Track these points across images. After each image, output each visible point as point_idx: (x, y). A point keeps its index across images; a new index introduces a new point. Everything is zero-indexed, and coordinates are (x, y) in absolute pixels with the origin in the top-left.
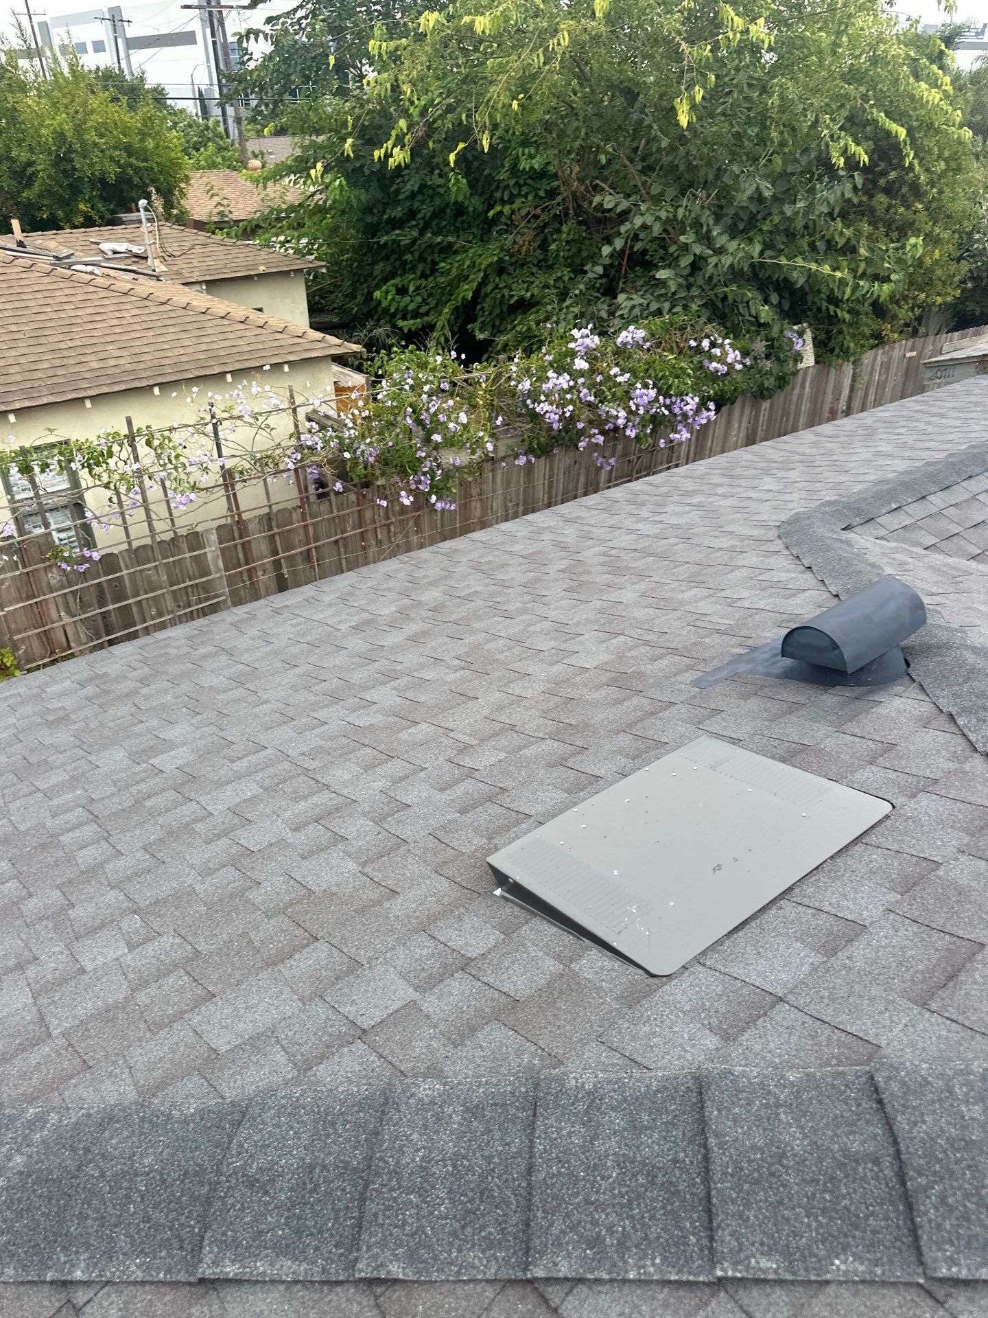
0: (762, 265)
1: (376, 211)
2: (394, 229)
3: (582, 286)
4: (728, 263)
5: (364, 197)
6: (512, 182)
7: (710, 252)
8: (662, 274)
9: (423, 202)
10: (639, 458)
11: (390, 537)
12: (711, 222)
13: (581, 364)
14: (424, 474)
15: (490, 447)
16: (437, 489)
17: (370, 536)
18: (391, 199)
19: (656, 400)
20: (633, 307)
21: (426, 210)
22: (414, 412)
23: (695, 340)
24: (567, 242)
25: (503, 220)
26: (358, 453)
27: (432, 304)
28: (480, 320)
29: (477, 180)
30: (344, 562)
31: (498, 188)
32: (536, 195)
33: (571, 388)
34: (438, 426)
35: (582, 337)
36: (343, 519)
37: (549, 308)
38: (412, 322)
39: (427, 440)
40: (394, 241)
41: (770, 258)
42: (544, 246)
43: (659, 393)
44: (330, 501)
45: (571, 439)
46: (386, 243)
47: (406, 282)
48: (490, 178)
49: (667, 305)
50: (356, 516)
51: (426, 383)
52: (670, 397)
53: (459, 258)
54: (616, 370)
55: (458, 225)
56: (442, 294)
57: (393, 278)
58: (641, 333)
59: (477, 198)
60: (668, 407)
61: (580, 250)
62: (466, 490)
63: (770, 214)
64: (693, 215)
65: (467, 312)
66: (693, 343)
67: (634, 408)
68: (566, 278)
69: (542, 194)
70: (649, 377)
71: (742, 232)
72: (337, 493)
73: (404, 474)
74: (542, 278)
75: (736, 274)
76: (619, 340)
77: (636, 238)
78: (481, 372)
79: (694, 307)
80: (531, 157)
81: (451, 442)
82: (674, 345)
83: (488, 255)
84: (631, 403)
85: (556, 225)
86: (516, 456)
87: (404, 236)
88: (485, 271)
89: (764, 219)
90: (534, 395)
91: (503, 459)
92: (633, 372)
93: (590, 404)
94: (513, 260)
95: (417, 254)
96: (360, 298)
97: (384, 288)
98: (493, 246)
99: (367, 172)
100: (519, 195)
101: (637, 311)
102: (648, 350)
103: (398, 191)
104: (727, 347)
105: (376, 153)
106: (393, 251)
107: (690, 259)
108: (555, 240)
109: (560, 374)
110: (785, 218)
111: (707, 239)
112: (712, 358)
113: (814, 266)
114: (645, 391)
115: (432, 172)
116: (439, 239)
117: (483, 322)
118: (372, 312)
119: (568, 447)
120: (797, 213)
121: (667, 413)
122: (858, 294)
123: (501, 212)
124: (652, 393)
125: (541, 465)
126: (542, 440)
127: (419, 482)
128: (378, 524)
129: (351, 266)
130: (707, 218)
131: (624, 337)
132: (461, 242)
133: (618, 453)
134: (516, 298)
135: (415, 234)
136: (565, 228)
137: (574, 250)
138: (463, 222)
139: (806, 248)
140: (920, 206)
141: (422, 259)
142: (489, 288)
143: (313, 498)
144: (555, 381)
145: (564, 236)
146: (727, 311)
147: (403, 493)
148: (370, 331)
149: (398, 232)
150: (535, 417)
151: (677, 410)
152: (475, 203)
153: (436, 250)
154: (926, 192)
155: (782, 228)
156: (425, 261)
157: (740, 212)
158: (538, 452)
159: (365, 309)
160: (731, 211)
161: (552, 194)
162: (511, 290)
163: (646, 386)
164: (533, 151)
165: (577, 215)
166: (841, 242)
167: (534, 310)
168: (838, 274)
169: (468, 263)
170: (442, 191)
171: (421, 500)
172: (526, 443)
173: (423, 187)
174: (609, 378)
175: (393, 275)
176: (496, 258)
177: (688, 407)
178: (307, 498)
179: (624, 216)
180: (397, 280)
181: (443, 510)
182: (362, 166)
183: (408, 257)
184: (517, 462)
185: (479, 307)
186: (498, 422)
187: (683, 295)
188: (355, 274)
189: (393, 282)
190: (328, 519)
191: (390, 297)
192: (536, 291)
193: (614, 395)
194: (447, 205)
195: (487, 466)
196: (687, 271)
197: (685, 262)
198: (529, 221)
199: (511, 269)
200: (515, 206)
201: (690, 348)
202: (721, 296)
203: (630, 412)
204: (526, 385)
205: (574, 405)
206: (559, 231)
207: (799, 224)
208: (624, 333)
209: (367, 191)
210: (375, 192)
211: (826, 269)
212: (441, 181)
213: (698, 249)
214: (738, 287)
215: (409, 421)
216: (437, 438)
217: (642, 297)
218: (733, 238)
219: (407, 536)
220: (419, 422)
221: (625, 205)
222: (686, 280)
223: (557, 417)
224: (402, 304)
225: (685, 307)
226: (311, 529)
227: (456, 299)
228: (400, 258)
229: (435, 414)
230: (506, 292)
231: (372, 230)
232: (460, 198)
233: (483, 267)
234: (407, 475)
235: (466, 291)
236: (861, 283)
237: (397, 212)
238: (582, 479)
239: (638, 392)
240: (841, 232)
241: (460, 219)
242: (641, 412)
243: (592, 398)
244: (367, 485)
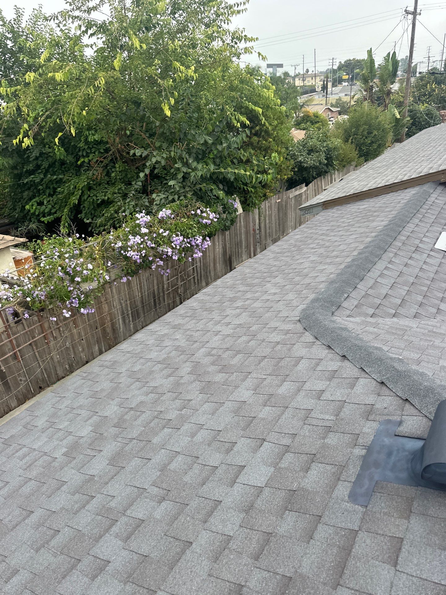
0: (214, 173)
1: (18, 168)
2: (30, 175)
3: (133, 192)
4: (200, 174)
5: (11, 162)
6: (86, 147)
7: (190, 170)
8: (171, 183)
9: (43, 161)
10: (179, 267)
11: (61, 334)
12: (188, 157)
13: (144, 230)
14: (74, 298)
15: (107, 278)
16: (83, 304)
17: (50, 336)
18: (27, 161)
19: (183, 241)
20: (161, 199)
21: (45, 164)
22: (62, 269)
23: (193, 210)
24: (119, 172)
25: (85, 165)
26: (35, 295)
27: (57, 207)
28: (84, 212)
29: (69, 148)
30: (37, 354)
31: (79, 150)
32: (100, 152)
33: (142, 242)
34: (76, 273)
35: (142, 217)
36: (32, 331)
37: (119, 203)
38: (48, 217)
39: (72, 281)
40: (31, 181)
41: (216, 169)
42: (108, 174)
43: (184, 238)
44: (22, 323)
45: (147, 265)
46: (27, 182)
47: (41, 199)
48: (75, 147)
49: (176, 197)
50: (39, 328)
51: (66, 253)
52: (189, 238)
53: (67, 185)
54: (161, 231)
55: (63, 169)
56: (62, 203)
57: (34, 198)
58: (169, 212)
59: (70, 156)
60: (189, 243)
61: (126, 175)
62: (98, 301)
63: (212, 150)
64: (178, 155)
65: (77, 209)
66: (193, 212)
67: (174, 246)
68: (123, 188)
69: (102, 151)
70: (178, 231)
71: (200, 159)
72: (26, 319)
73: (63, 301)
74: (111, 190)
75: (203, 179)
76: (159, 216)
77: (154, 168)
78: (94, 242)
79: (189, 196)
80: (94, 135)
81: (86, 279)
82: (185, 214)
83: (82, 182)
84: (173, 244)
85: (112, 164)
86: (121, 278)
87: (37, 178)
88: (82, 189)
89: (209, 153)
90: (124, 248)
91: (114, 280)
92: (170, 230)
93: (152, 248)
94: (95, 182)
95: (44, 186)
96: (18, 210)
97: (30, 204)
98: (83, 177)
99: (10, 150)
100: (91, 152)
101: (163, 201)
102: (174, 218)
103: (29, 157)
104: (209, 212)
105: (14, 141)
106: (31, 185)
107: (182, 174)
108: (113, 172)
109: (135, 236)
110: (219, 152)
111: (186, 164)
112: (203, 218)
113: (236, 171)
114: (178, 238)
115: (45, 146)
116: (55, 177)
117: (86, 213)
118: (26, 217)
119: (146, 269)
120: (224, 149)
121: (189, 246)
122: (259, 181)
123: (84, 162)
124: (181, 238)
125: (134, 280)
126: (133, 268)
127: (72, 303)
128: (53, 329)
129: (10, 195)
130: (185, 155)
131: (161, 214)
132: (66, 177)
133: (170, 266)
134: (100, 200)
135: (42, 176)
136: (117, 166)
137: (124, 175)
138: (65, 168)
139: (230, 163)
140: (271, 140)
141: (48, 187)
142: (86, 197)
143: (13, 325)
144: (134, 240)
145: (117, 169)
146: (203, 195)
147: (64, 311)
148: (28, 226)
149: (32, 176)
150: (126, 258)
151: (193, 244)
152: (70, 159)
153: (54, 182)
154: (272, 134)
155: (218, 156)
156: (49, 188)
157: (198, 151)
158: (132, 274)
159: (22, 215)
160: (194, 151)
161: (107, 150)
162: (97, 197)
163: (177, 235)
164: (93, 132)
165: (121, 159)
166: (244, 159)
167: (112, 205)
168: (248, 173)
169: (72, 187)
170: (51, 154)
171: (75, 312)
172: (125, 271)
173: (41, 154)
174: (159, 234)
175: (34, 197)
176: (86, 183)
177: (198, 242)
178: (9, 325)
179: (146, 158)
180: (37, 199)
181: (88, 314)
182: (7, 147)
183: (40, 187)
184: (122, 281)
185: (82, 206)
186: (109, 265)
187: (183, 191)
188: (13, 199)
189: (34, 200)
190: (24, 334)
191: (34, 208)
192: (110, 196)
193: (163, 242)
194: (56, 161)
195: (107, 286)
196: (182, 180)
197: (180, 176)
198: (98, 164)
199: (95, 187)
200: (90, 158)
201: (192, 214)
202: (199, 189)
203: (173, 248)
204: (120, 244)
205: (146, 250)
206: (115, 167)
207: (226, 153)
208: (161, 213)
209: (12, 158)
210: (16, 159)
211: (242, 172)
212: (50, 150)
213: (185, 169)
214: (206, 184)
215: (60, 274)
216: (78, 279)
217: (164, 194)
218: (198, 163)
219: (70, 331)
220: (67, 273)
221: (145, 153)
222: (182, 184)
223: (138, 257)
224: (42, 210)
225: (185, 196)
226: (14, 342)
227: (70, 205)
228: (36, 188)
229: (75, 268)
230: (95, 198)
231: (19, 177)
232: (62, 157)
233: (80, 188)
234: (65, 301)
235: (74, 200)
236: (259, 176)
237: (30, 167)
238: (155, 282)
239: (174, 239)
240: (244, 155)
241: (63, 167)
242: (178, 247)
243: (153, 245)
244: (42, 310)
